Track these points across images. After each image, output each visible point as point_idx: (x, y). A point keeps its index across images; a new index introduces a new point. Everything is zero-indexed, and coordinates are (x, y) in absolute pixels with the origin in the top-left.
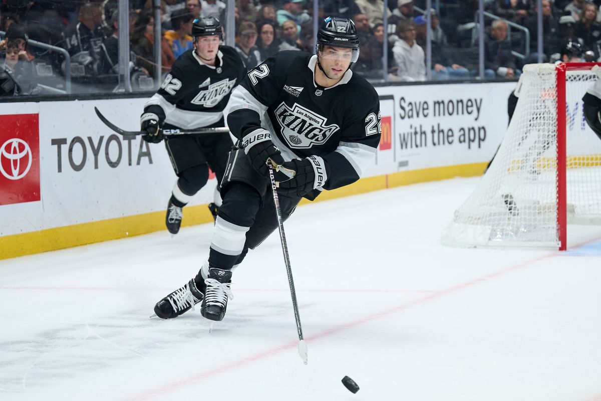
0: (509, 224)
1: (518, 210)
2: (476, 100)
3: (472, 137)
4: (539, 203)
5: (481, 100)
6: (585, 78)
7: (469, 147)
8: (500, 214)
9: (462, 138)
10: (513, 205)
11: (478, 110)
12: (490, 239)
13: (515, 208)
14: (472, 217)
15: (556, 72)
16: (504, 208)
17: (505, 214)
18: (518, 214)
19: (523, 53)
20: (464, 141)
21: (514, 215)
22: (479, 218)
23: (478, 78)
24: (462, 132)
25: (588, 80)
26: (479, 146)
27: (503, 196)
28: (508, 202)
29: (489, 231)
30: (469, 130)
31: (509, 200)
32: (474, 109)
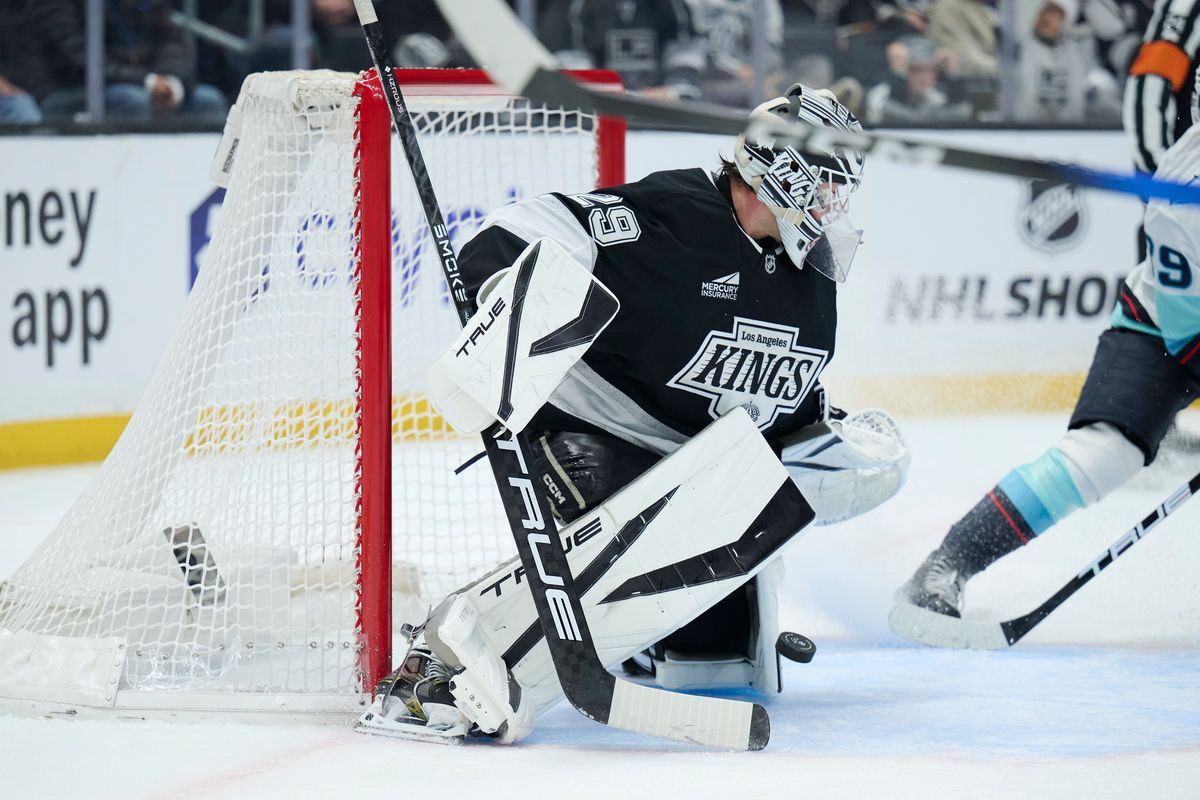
0: (189, 633)
1: (222, 584)
2: (74, 196)
3: (59, 326)
4: (294, 558)
5: (92, 196)
6: (457, 122)
7: (50, 362)
8: (158, 595)
9: (24, 330)
10: (203, 566)
11: (83, 230)
12: (123, 685)
13: (213, 574)
14: (61, 608)
15: (358, 100)
16: (173, 577)
17: (175, 597)
18: (222, 598)
19: (240, 30)
20: (32, 338)
21: (210, 601)
22: (87, 612)
23: (81, 118)
24: (25, 308)
25: (469, 131)
26: (86, 358)
27: (168, 531)
28: (188, 553)
29: (121, 656)
30: (50, 301)
31: (191, 547)
32: (69, 225)
